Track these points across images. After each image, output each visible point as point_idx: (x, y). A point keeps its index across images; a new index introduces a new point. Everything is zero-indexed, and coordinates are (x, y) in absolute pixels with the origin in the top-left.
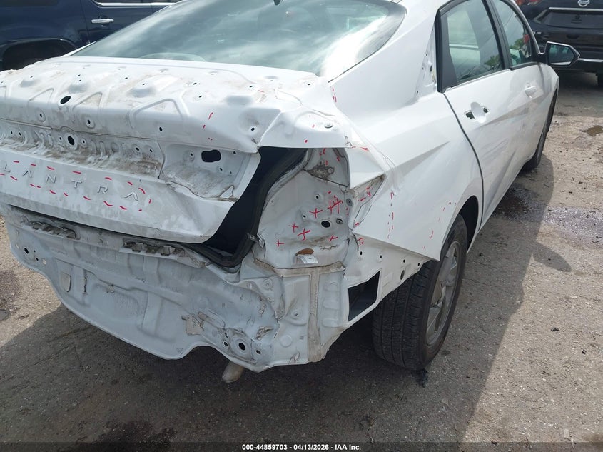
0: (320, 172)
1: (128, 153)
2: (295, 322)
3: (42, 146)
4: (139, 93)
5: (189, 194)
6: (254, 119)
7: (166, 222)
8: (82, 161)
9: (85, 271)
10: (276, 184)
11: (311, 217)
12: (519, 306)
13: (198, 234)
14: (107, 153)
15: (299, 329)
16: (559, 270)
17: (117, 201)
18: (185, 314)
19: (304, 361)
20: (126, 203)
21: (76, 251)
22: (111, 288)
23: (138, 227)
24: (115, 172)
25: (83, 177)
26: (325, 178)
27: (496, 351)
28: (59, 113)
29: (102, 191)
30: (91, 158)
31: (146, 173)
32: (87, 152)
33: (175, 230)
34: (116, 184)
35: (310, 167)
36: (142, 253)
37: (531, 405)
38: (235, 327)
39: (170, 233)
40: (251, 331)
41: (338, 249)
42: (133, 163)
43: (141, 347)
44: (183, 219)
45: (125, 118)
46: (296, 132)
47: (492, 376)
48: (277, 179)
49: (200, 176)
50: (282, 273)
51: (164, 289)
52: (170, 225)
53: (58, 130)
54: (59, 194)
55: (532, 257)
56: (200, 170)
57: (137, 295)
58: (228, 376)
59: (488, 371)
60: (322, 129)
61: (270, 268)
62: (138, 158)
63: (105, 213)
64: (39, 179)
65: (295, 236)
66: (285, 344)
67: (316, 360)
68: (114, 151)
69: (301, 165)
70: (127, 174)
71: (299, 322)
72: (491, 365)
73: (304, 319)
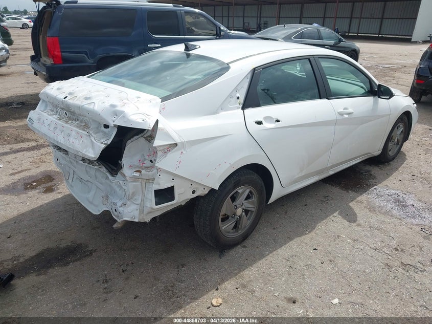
0: (149, 138)
1: (81, 122)
2: (135, 202)
3: (58, 115)
4: (86, 99)
5: (94, 140)
6: (116, 114)
7: (85, 150)
8: (67, 122)
9: (74, 171)
10: (129, 141)
11: (146, 157)
12: (306, 234)
13: (93, 156)
14: (75, 120)
15: (136, 206)
16: (348, 221)
17: (72, 139)
18: (103, 195)
19: (136, 220)
20: (74, 141)
21: (70, 161)
22: (81, 180)
23: (76, 151)
24: (74, 128)
25: (64, 129)
26: (149, 141)
27: (272, 252)
28: (63, 102)
29: (69, 135)
30: (70, 122)
31: (84, 130)
32: (70, 119)
33: (87, 154)
34: (74, 133)
35: (145, 136)
36: (86, 164)
37: (270, 278)
38: (115, 202)
39: (85, 155)
40: (119, 204)
41: (152, 172)
42: (81, 126)
43: (86, 207)
44: (91, 150)
45: (79, 107)
46: (129, 120)
47: (260, 262)
48: (130, 139)
49: (101, 134)
50: (128, 178)
51: (97, 182)
52: (86, 152)
53: (63, 109)
54: (56, 134)
55: (337, 212)
56: (102, 131)
57: (89, 184)
58: (115, 226)
59: (260, 259)
60: (141, 121)
61: (124, 176)
62: (84, 124)
63: (68, 144)
64: (52, 128)
65: (138, 164)
66: (129, 211)
67: (142, 221)
68: (78, 120)
69: (142, 134)
70: (78, 130)
71: (137, 203)
72: (264, 257)
73: (139, 202)
